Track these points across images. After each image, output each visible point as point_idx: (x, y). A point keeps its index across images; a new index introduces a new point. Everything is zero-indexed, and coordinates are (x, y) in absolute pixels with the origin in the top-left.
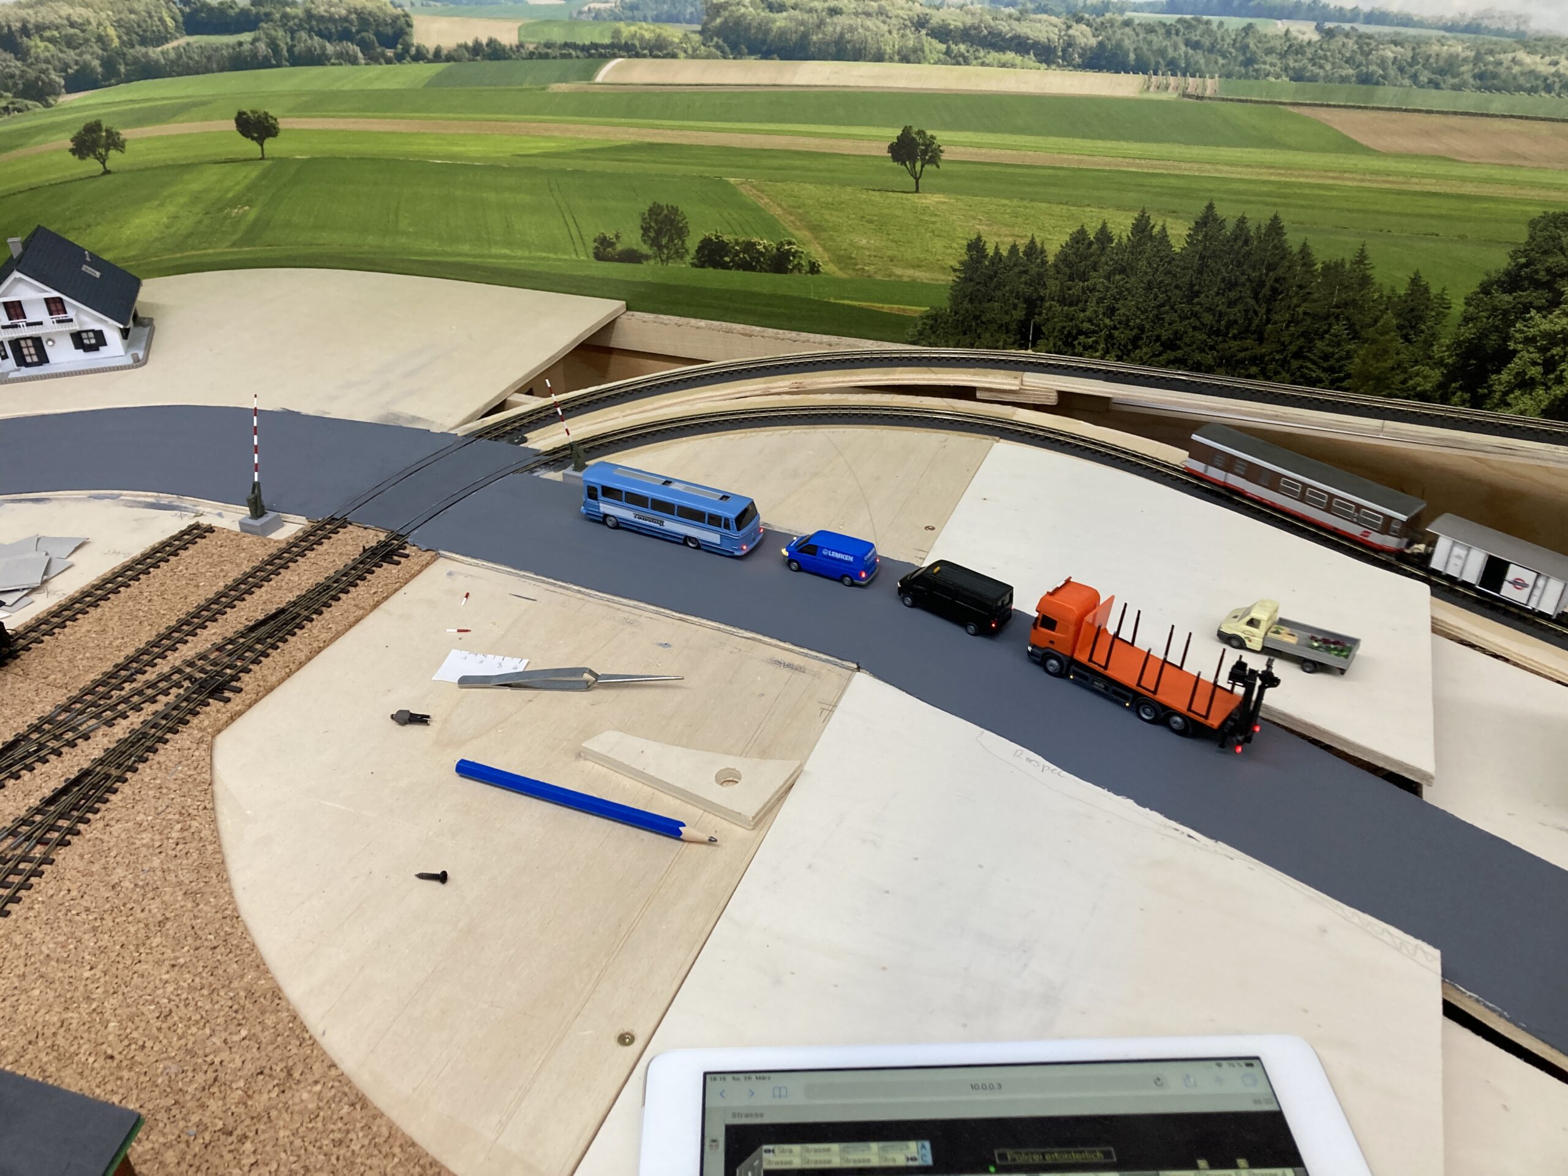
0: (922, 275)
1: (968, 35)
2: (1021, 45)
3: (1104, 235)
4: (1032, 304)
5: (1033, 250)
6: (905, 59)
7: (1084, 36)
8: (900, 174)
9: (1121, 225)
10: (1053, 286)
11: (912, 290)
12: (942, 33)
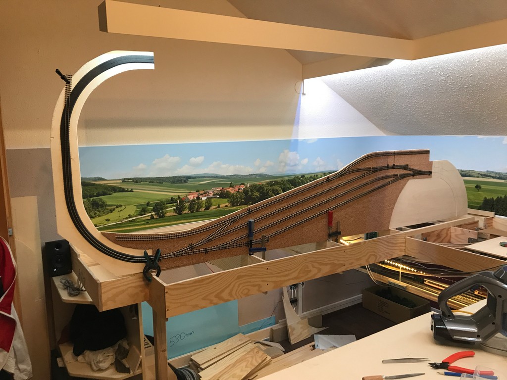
0: (479, 201)
1: (484, 175)
2: (490, 176)
3: (501, 197)
4: (493, 205)
5: (492, 199)
6: (477, 177)
7: (498, 176)
8: (476, 189)
9: (503, 196)
10: (495, 203)
11: (477, 203)
12: (481, 175)
